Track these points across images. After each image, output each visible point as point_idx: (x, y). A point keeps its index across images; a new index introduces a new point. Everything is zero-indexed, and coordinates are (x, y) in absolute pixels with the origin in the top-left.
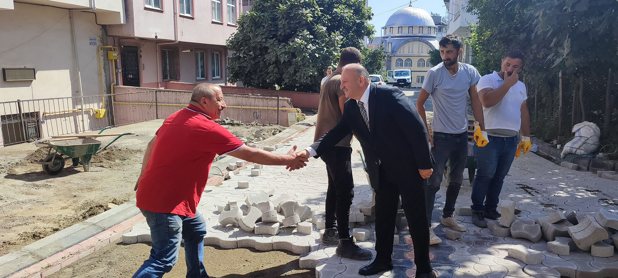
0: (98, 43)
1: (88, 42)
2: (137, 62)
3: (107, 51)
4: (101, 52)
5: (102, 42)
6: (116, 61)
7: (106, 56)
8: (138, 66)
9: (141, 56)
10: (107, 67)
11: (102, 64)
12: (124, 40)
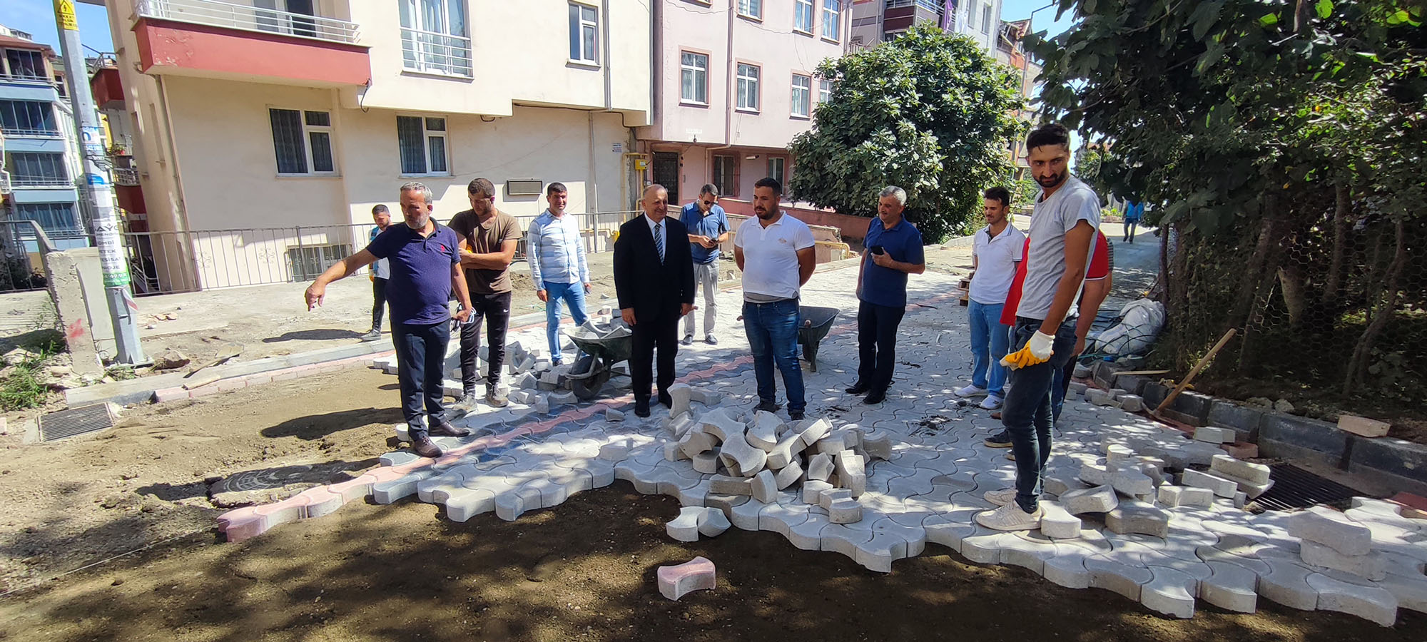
0: (624, 149)
1: (611, 148)
2: (677, 172)
3: (634, 159)
4: (627, 160)
5: (629, 147)
6: (645, 171)
7: (633, 166)
8: (677, 178)
9: (682, 165)
10: (633, 179)
11: (627, 175)
12: (658, 145)
